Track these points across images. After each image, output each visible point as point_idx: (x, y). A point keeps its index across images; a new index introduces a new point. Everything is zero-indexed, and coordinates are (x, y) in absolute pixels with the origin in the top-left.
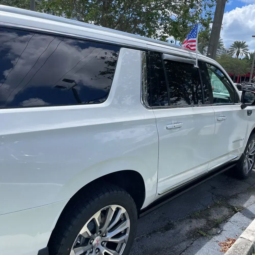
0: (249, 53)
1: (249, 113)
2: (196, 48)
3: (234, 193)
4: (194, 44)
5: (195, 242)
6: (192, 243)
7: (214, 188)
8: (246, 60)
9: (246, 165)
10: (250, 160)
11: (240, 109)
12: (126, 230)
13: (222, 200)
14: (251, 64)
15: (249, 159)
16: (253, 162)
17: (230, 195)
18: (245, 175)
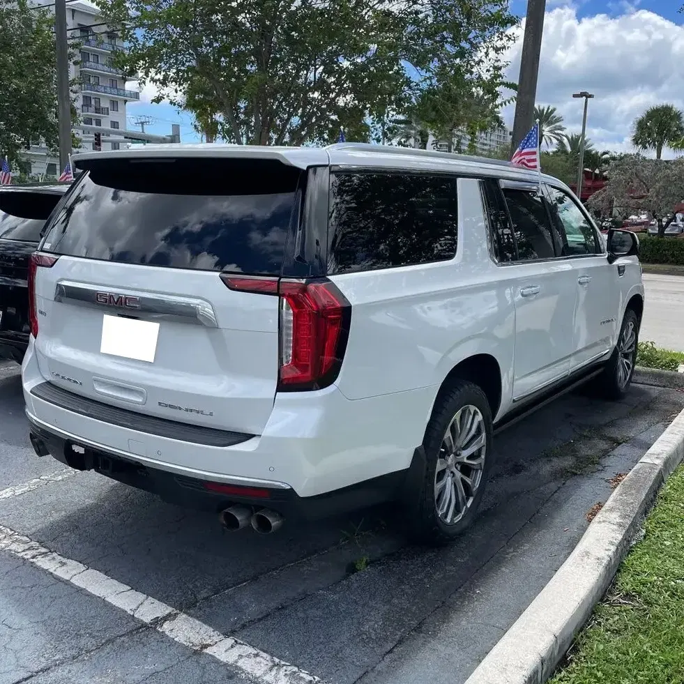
0: (566, 136)
1: (621, 270)
2: (538, 163)
3: (607, 419)
4: (533, 157)
5: (568, 483)
6: (564, 484)
7: (570, 416)
8: (563, 157)
9: (621, 373)
10: (626, 363)
11: (606, 263)
12: (480, 450)
13: (589, 431)
14: (576, 164)
15: (625, 360)
16: (631, 366)
17: (603, 423)
18: (622, 391)
